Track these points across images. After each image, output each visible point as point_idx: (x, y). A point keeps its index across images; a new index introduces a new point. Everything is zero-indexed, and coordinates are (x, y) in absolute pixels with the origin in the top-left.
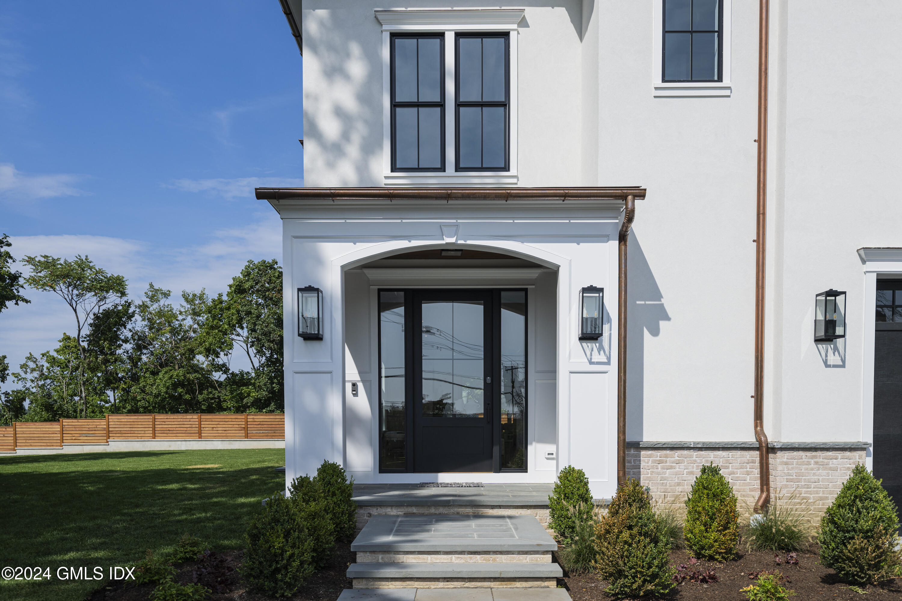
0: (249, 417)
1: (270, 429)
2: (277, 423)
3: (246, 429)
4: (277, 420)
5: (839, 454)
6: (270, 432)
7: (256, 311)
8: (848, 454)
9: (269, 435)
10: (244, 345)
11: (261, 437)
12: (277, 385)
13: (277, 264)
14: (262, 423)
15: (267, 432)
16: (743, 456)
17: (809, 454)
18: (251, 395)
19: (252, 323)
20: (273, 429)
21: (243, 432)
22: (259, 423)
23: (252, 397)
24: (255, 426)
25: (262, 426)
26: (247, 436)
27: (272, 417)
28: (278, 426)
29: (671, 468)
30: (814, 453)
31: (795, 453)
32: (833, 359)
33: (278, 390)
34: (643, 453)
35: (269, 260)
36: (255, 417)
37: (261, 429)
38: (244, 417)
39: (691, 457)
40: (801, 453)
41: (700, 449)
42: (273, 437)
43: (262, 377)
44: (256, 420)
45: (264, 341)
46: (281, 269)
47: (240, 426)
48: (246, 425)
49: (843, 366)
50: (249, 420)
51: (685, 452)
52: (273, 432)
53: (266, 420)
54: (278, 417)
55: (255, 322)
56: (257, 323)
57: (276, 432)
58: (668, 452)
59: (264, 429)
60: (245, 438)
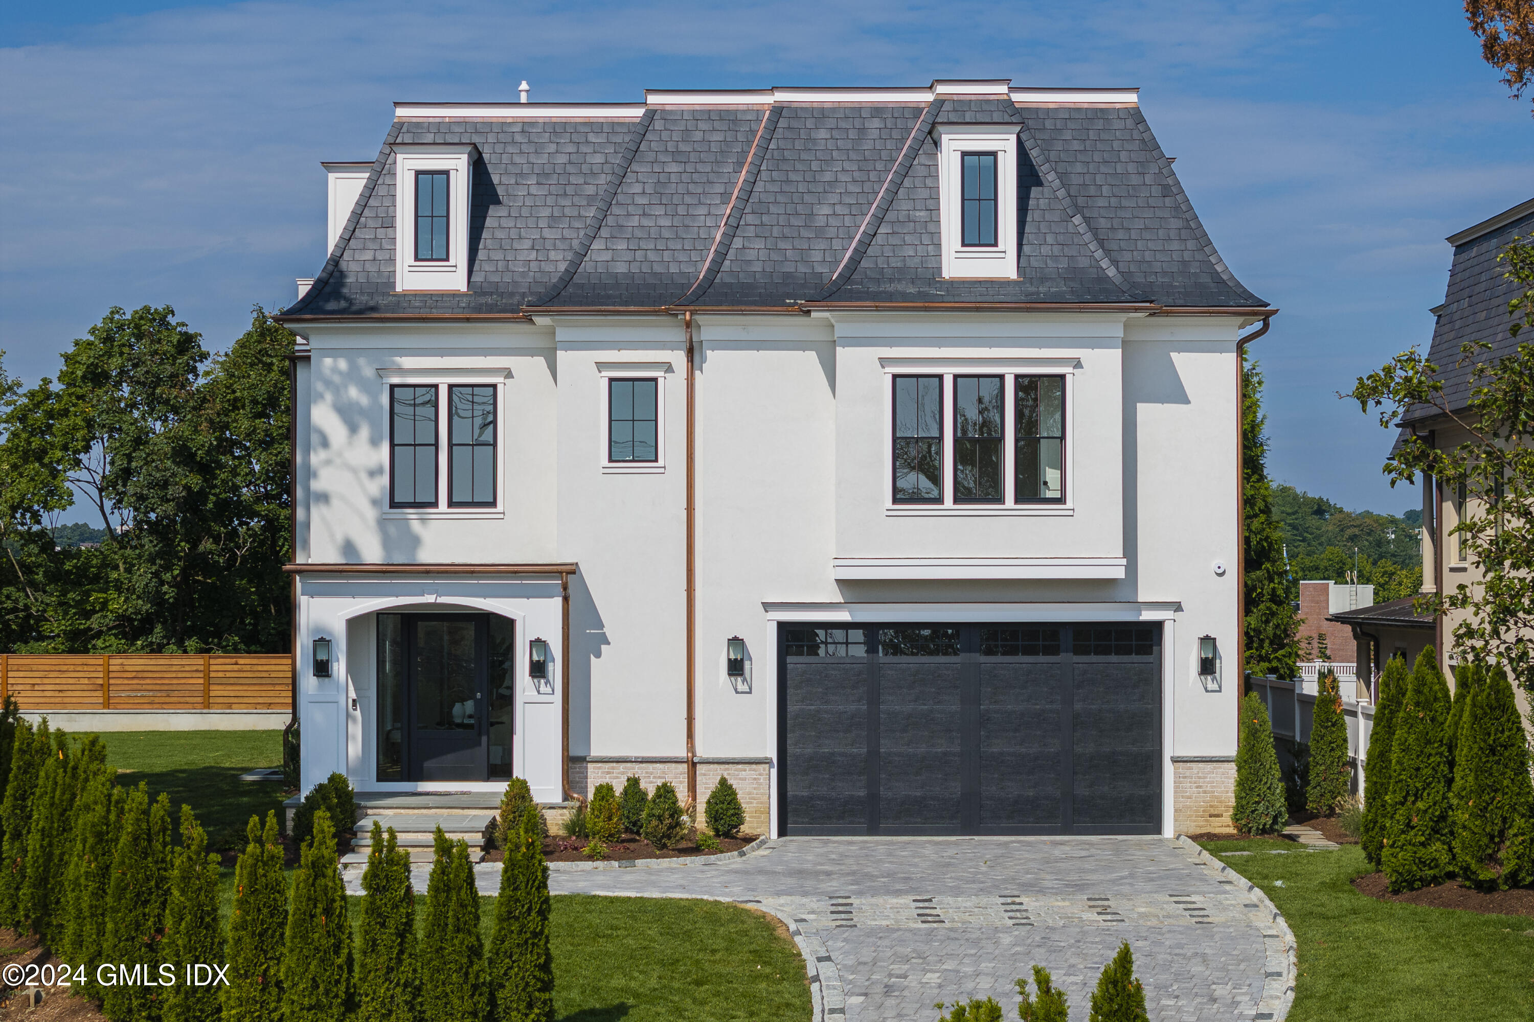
0: (112, 662)
1: (158, 687)
2: (174, 675)
3: (105, 688)
4: (174, 668)
5: (747, 767)
6: (159, 694)
7: (133, 428)
8: (754, 766)
9: (157, 700)
10: (95, 493)
11: (138, 706)
12: (170, 587)
13: (173, 315)
14: (140, 675)
15: (151, 694)
16: (676, 768)
17: (723, 767)
18: (110, 607)
19: (124, 455)
20: (166, 688)
21: (99, 694)
22: (134, 674)
23: (111, 612)
24: (126, 682)
25: (142, 682)
26: (107, 704)
27: (162, 662)
28: (175, 681)
29: (617, 778)
30: (727, 766)
31: (712, 766)
32: (741, 687)
33: (175, 598)
34: (589, 765)
35: (158, 305)
36: (126, 662)
37: (139, 687)
38: (101, 662)
39: (634, 768)
40: (716, 766)
41: (641, 762)
42: (164, 706)
43: (139, 569)
44: (127, 668)
45: (153, 501)
46: (185, 328)
47: (92, 681)
48: (106, 679)
49: (750, 692)
50: (111, 668)
51: (629, 765)
52: (164, 694)
53: (149, 668)
54: (175, 662)
55: (130, 454)
56: (134, 455)
57: (172, 694)
58: (615, 764)
59: (144, 687)
60: (104, 708)
